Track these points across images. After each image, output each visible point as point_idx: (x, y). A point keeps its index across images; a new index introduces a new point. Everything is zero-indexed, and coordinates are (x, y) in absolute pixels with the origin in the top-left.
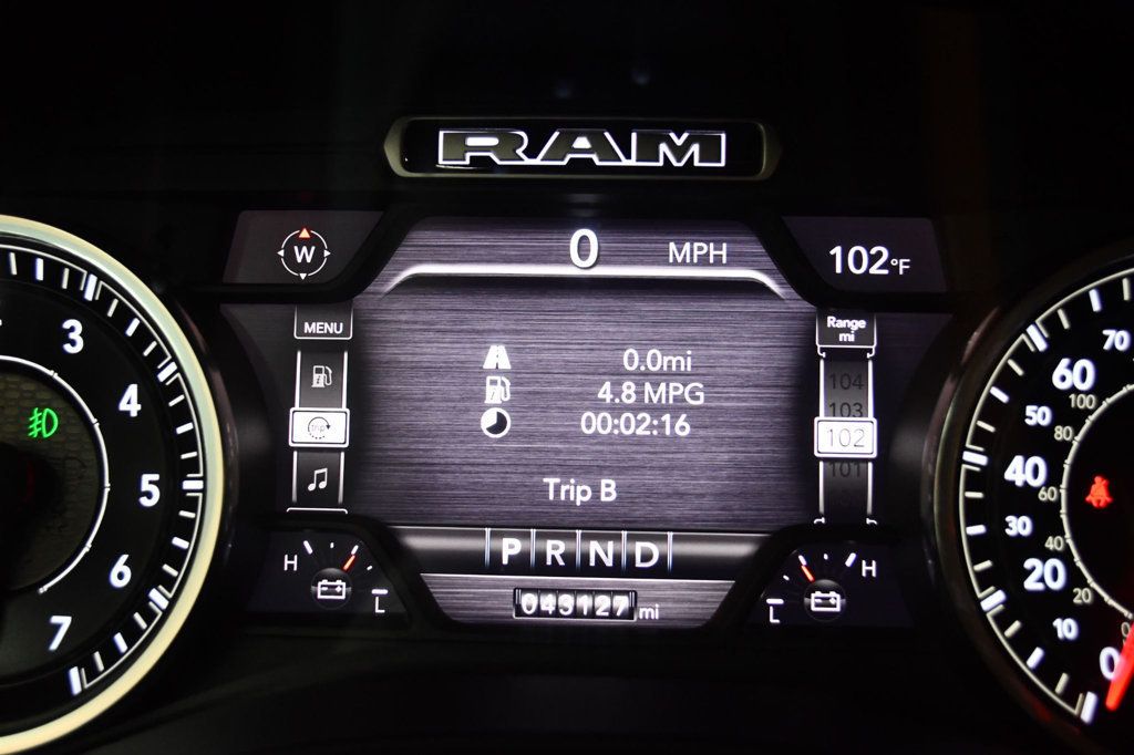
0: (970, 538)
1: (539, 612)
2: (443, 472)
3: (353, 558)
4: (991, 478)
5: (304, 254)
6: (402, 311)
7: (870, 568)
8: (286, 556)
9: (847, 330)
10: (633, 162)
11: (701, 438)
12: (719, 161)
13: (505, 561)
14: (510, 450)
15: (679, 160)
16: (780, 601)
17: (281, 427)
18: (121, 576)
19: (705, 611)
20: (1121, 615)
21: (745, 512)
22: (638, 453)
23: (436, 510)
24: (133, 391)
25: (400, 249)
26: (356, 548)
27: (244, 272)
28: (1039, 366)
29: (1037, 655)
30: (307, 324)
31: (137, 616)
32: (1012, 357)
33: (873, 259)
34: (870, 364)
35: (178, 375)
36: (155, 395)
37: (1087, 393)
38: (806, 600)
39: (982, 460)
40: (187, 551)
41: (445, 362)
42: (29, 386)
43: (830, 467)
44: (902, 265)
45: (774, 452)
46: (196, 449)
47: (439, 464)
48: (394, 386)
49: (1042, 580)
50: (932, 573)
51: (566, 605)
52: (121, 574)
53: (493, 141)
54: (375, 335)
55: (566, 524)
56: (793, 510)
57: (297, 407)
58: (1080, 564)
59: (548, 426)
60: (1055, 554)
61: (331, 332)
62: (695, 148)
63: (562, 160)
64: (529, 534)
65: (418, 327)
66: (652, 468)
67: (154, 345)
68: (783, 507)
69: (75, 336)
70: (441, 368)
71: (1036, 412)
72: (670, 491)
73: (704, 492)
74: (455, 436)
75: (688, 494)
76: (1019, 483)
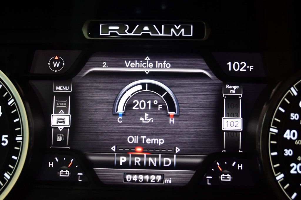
0: (272, 156)
1: (132, 181)
2: (101, 135)
3: (71, 163)
4: (279, 137)
5: (56, 64)
6: (88, 83)
7: (240, 167)
8: (49, 163)
9: (233, 89)
10: (162, 35)
11: (185, 124)
12: (191, 34)
13: (121, 164)
14: (123, 128)
15: (177, 34)
16: (211, 177)
17: (48, 120)
19: (186, 181)
21: (200, 148)
22: (164, 129)
23: (99, 147)
25: (87, 63)
26: (72, 160)
27: (37, 70)
28: (295, 100)
29: (295, 195)
30: (57, 87)
32: (285, 97)
33: (241, 66)
34: (240, 100)
35: (14, 103)
36: (7, 109)
38: (219, 177)
39: (276, 131)
40: (17, 160)
41: (102, 99)
43: (227, 134)
44: (251, 68)
45: (209, 129)
46: (20, 127)
47: (100, 132)
48: (85, 107)
49: (296, 170)
50: (260, 168)
51: (141, 178)
53: (117, 28)
54: (79, 90)
56: (215, 147)
57: (54, 114)
59: (136, 120)
61: (65, 89)
62: (183, 30)
63: (140, 34)
64: (129, 155)
65: (93, 88)
66: (169, 134)
67: (7, 93)
68: (212, 147)
70: (100, 101)
71: (294, 115)
72: (175, 141)
73: (186, 141)
74: (105, 123)
75: (181, 142)
76: (288, 139)
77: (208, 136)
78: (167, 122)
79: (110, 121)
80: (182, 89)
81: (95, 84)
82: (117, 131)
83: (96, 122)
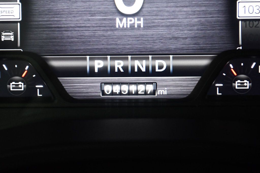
1: (112, 93)
2: (66, 31)
3: (26, 72)
11: (185, 12)
13: (96, 71)
14: (97, 20)
16: (221, 85)
19: (188, 90)
21: (206, 45)
22: (156, 19)
26: (27, 68)
38: (233, 84)
43: (244, 23)
45: (218, 17)
47: (65, 27)
51: (124, 90)
55: (123, 53)
56: (228, 43)
64: (107, 58)
66: (162, 26)
68: (223, 42)
72: (171, 37)
73: (186, 36)
74: (71, 14)
75: (179, 38)
77: (217, 28)
78: (159, 10)
79: (78, 10)
82: (89, 25)
83: (58, 13)
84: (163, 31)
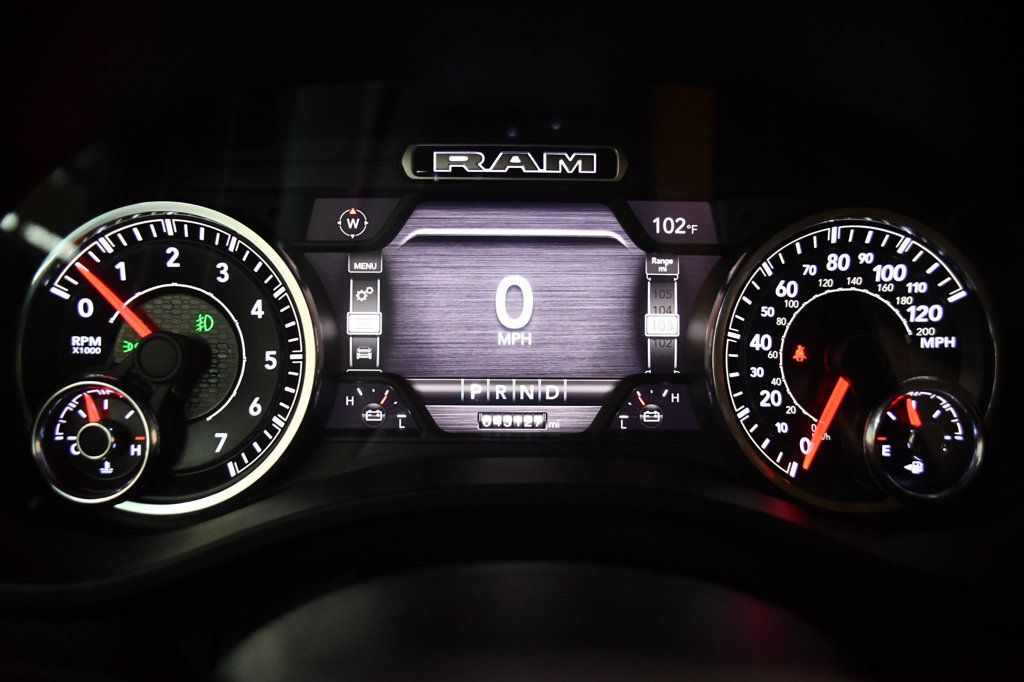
0: (731, 379)
1: (492, 426)
2: (436, 348)
3: (385, 398)
4: (742, 346)
5: (353, 224)
6: (411, 256)
7: (676, 398)
8: (348, 397)
9: (663, 265)
10: (544, 171)
12: (593, 170)
13: (473, 397)
14: (474, 335)
15: (570, 170)
16: (627, 417)
17: (342, 323)
18: (255, 409)
19: (585, 423)
20: (811, 420)
21: (607, 368)
22: (547, 335)
23: (434, 369)
24: (259, 303)
25: (409, 220)
26: (387, 392)
28: (769, 284)
29: (767, 442)
30: (355, 264)
31: (266, 432)
32: (753, 280)
33: (677, 225)
34: (676, 285)
35: (286, 294)
36: (272, 305)
37: (794, 299)
38: (641, 416)
39: (738, 336)
40: (294, 394)
41: (436, 285)
42: (195, 301)
43: (654, 342)
44: (693, 228)
45: (623, 334)
46: (298, 336)
47: (435, 343)
48: (407, 299)
49: (769, 401)
50: (711, 398)
51: (507, 421)
52: (255, 408)
53: (465, 159)
54: (396, 270)
55: (507, 376)
56: (634, 366)
57: (351, 312)
58: (790, 393)
60: (776, 388)
61: (370, 268)
62: (579, 163)
63: (505, 169)
64: (486, 382)
65: (419, 265)
66: (555, 344)
67: (271, 276)
68: (628, 365)
69: (224, 272)
70: (434, 288)
71: (767, 310)
72: (565, 357)
73: (584, 357)
74: (443, 327)
75: (575, 358)
76: (757, 349)
77: (621, 347)
78: (550, 324)
79: (452, 323)
80: (577, 265)
81: (423, 259)
82: (464, 341)
83: (426, 326)
84: (555, 350)
